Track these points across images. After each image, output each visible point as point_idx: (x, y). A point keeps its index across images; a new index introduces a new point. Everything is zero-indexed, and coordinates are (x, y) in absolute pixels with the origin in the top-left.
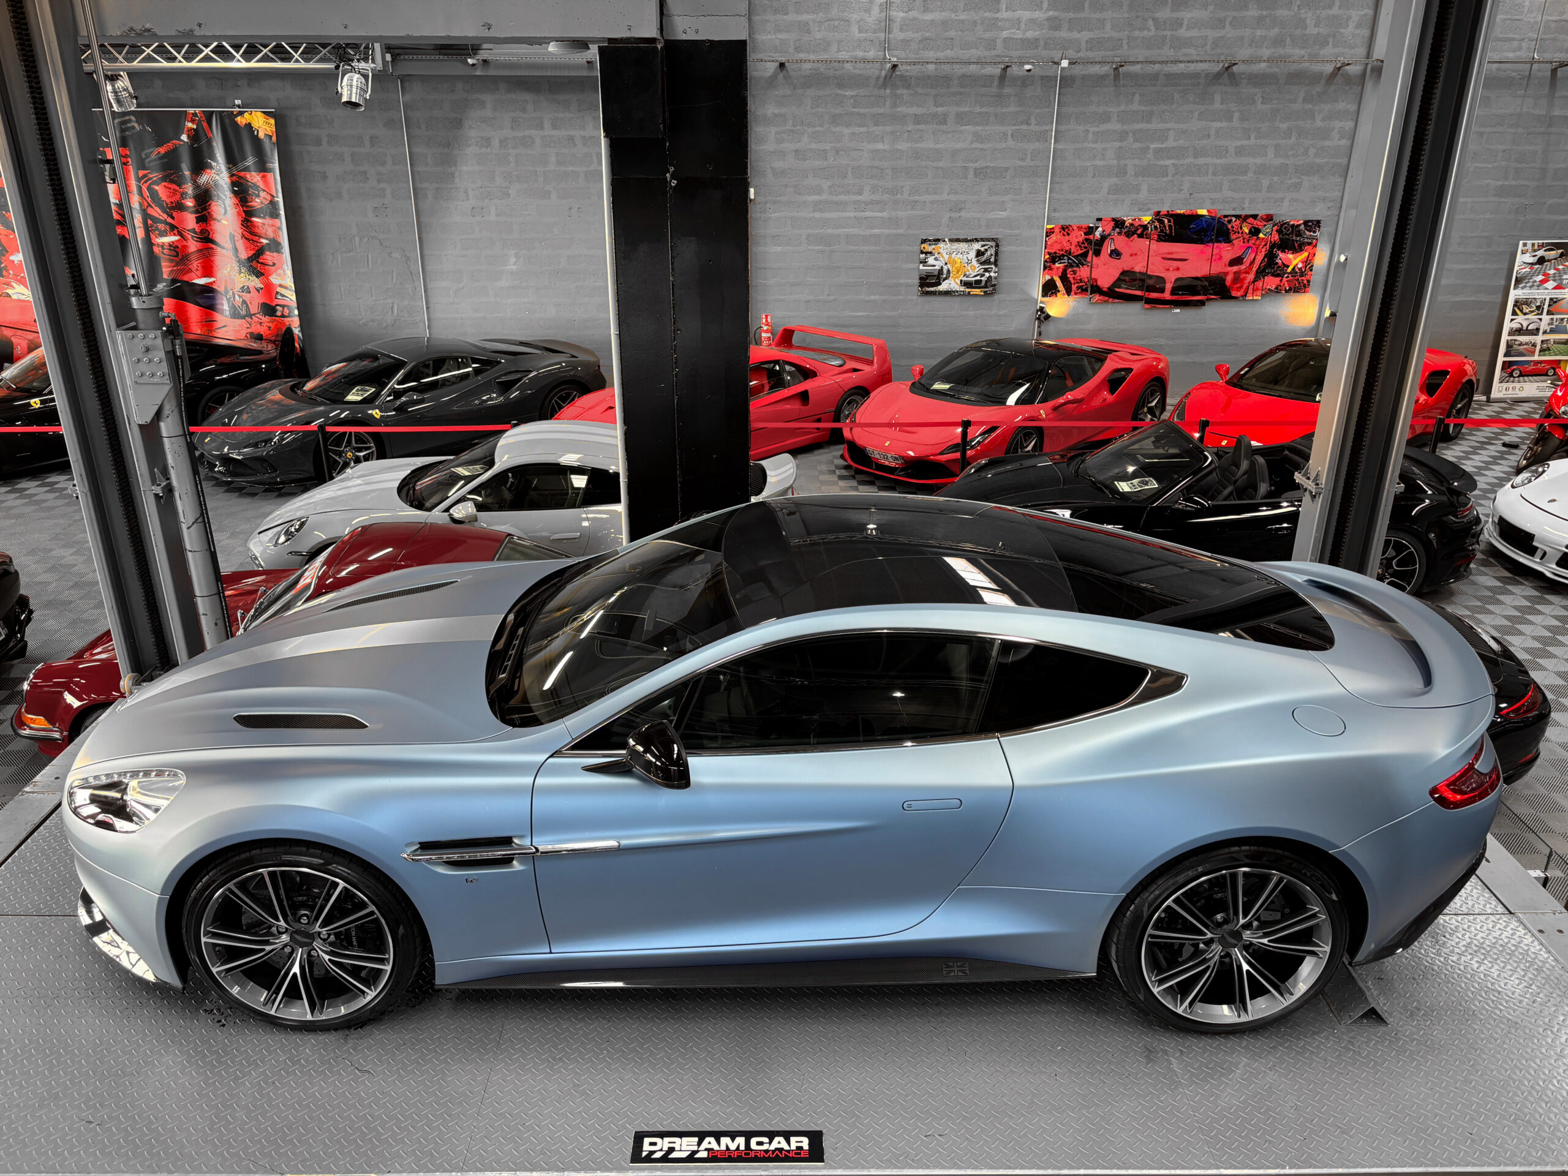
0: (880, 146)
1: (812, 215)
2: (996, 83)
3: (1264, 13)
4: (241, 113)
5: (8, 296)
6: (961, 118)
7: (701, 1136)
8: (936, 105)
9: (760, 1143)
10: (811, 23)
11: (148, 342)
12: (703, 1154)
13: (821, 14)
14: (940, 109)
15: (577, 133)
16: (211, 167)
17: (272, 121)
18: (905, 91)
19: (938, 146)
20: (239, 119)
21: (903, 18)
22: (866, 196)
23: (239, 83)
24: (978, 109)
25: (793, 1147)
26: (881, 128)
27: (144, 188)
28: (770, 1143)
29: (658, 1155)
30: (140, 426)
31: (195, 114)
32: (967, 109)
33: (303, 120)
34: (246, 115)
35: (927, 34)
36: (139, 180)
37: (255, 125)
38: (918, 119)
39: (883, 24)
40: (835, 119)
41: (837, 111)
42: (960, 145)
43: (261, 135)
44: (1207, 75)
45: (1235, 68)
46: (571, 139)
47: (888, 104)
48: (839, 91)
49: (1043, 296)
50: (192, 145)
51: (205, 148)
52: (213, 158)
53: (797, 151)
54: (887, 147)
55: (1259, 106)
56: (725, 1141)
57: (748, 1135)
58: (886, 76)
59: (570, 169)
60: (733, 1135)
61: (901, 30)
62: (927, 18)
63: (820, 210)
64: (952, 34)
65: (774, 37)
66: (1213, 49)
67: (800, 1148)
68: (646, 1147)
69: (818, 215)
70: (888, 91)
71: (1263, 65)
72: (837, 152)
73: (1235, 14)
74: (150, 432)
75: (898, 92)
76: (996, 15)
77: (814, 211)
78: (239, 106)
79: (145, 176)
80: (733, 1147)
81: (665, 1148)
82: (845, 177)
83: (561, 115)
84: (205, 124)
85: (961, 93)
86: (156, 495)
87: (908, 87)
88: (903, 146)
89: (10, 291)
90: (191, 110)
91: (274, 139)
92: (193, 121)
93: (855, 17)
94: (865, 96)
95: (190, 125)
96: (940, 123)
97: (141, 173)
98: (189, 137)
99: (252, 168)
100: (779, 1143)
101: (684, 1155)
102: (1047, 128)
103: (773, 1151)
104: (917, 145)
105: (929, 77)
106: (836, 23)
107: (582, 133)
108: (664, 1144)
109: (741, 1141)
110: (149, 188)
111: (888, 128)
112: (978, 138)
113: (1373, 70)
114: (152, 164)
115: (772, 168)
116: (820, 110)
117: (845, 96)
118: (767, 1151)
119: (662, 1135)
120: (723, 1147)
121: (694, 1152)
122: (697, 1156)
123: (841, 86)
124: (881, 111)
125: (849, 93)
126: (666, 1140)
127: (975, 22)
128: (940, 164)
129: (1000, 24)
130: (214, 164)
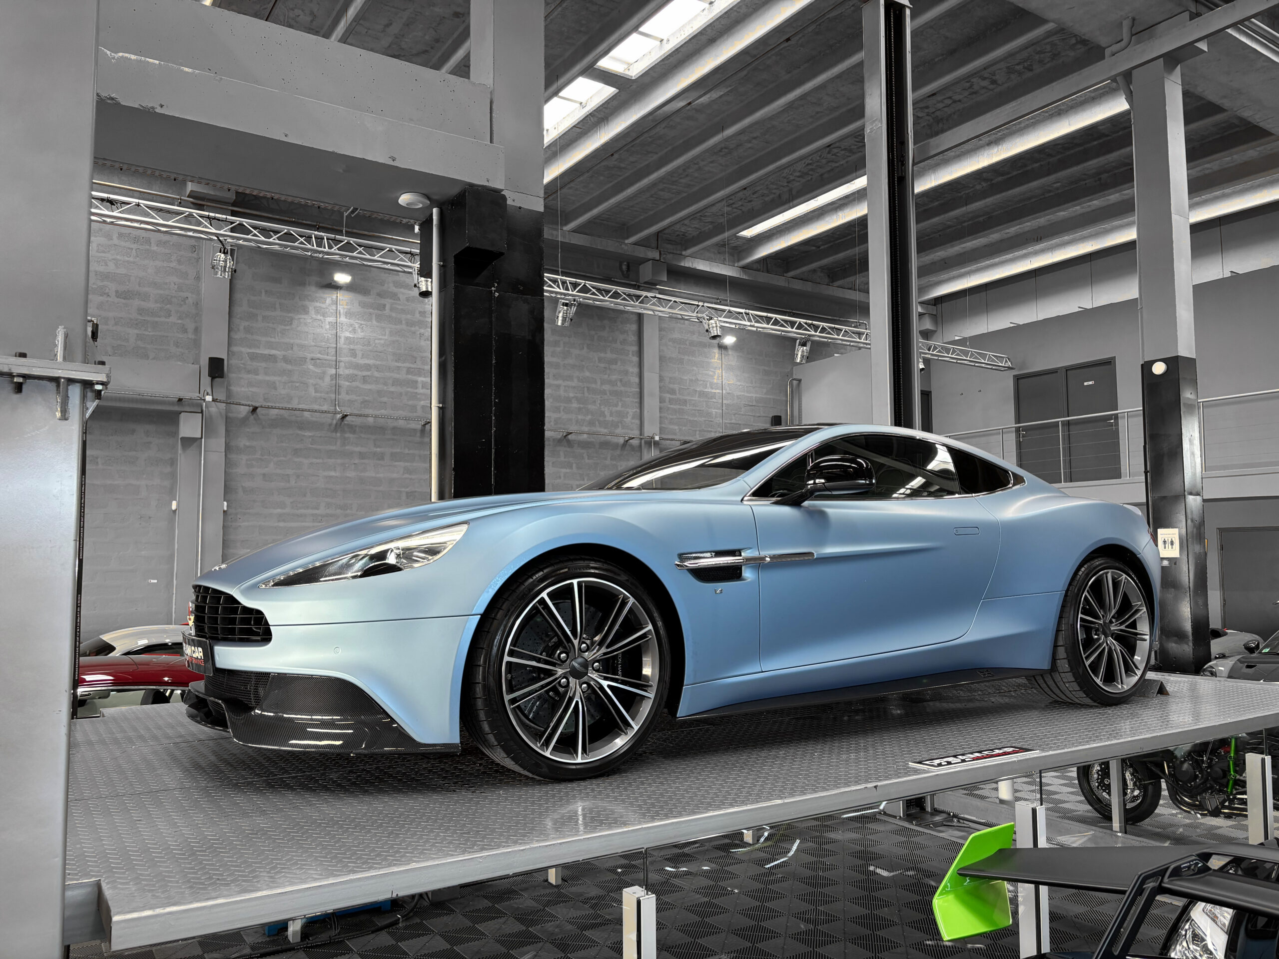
0: (332, 474)
1: (276, 524)
2: (418, 434)
3: (582, 406)
6: (394, 457)
8: (376, 446)
10: (277, 383)
13: (285, 377)
14: (378, 449)
18: (351, 436)
19: (378, 475)
21: (348, 386)
22: (322, 511)
24: (407, 451)
26: (333, 460)
32: (398, 450)
35: (367, 398)
38: (362, 456)
39: (334, 388)
40: (296, 452)
41: (298, 446)
42: (395, 475)
44: (554, 440)
45: (570, 437)
47: (339, 443)
48: (299, 432)
53: (264, 475)
54: (338, 474)
55: (587, 461)
58: (336, 424)
61: (347, 393)
62: (366, 387)
63: (284, 521)
64: (385, 399)
65: (247, 390)
66: (555, 424)
69: (281, 524)
70: (338, 434)
71: (585, 436)
72: (298, 476)
73: (566, 405)
75: (346, 435)
76: (416, 391)
77: (279, 521)
82: (305, 496)
85: (393, 440)
87: (354, 432)
88: (351, 474)
93: (311, 381)
94: (320, 437)
96: (379, 459)
104: (362, 474)
105: (369, 427)
106: (297, 385)
111: (339, 461)
112: (407, 470)
113: (646, 443)
115: (242, 486)
116: (284, 444)
117: (304, 436)
123: (301, 428)
124: (333, 448)
125: (307, 434)
127: (401, 394)
128: (381, 488)
129: (419, 396)
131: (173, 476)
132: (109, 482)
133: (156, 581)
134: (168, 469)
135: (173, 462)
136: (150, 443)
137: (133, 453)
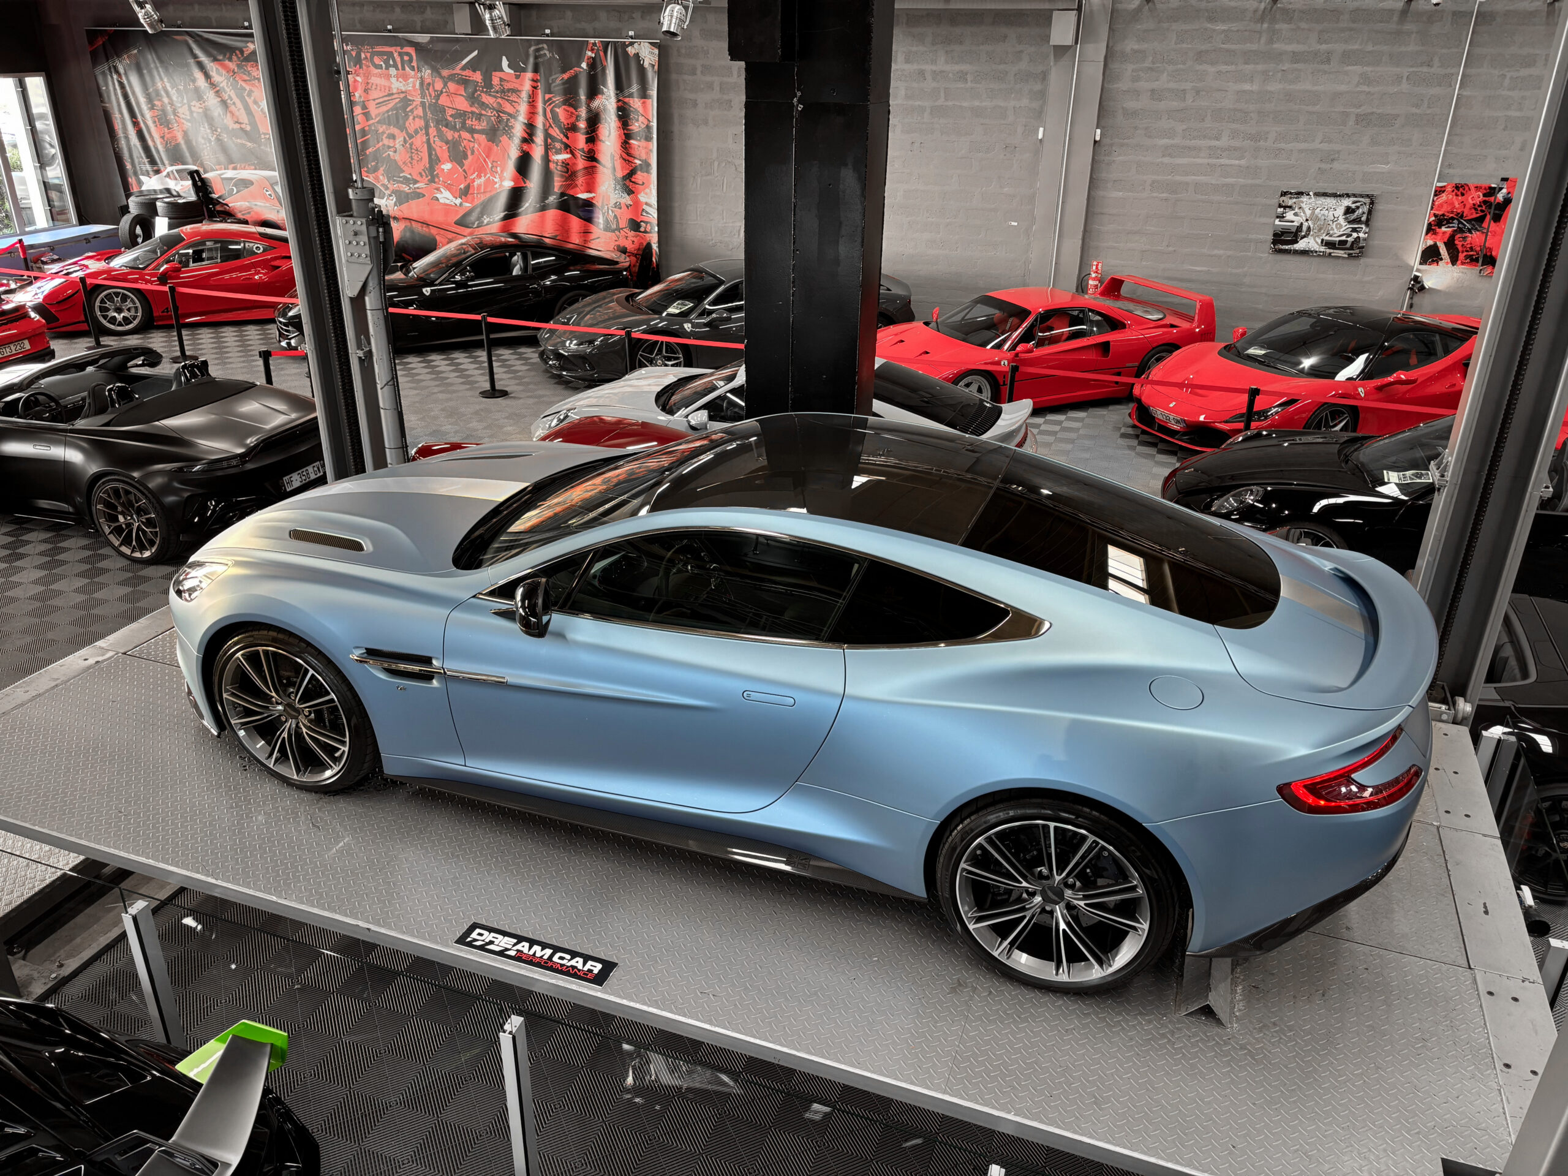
0: (1247, 87)
1: (1160, 160)
2: (1395, 18)
4: (632, 44)
5: (437, 199)
6: (1347, 58)
7: (520, 939)
8: (1320, 41)
9: (561, 958)
11: (357, 228)
12: (512, 953)
14: (1324, 47)
15: (928, 68)
16: (603, 93)
17: (656, 51)
18: (1285, 26)
19: (1316, 88)
20: (629, 49)
22: (1224, 142)
23: (634, 15)
24: (1370, 48)
25: (586, 969)
26: (1250, 67)
27: (548, 110)
28: (569, 960)
29: (478, 943)
30: (351, 298)
31: (594, 44)
32: (1356, 47)
33: (683, 51)
34: (636, 45)
36: (545, 102)
37: (642, 55)
38: (1296, 57)
40: (1200, 56)
41: (1203, 48)
42: (1343, 88)
43: (646, 65)
46: (922, 73)
47: (1263, 40)
48: (1209, 25)
49: (1421, 264)
50: (590, 72)
51: (600, 76)
52: (605, 85)
53: (1153, 91)
54: (1255, 87)
56: (537, 948)
57: (556, 949)
58: (1265, 9)
59: (917, 103)
60: (544, 946)
63: (1170, 155)
67: (590, 971)
68: (474, 935)
69: (1166, 160)
70: (1265, 25)
72: (1198, 92)
74: (358, 302)
75: (1277, 26)
77: (1163, 156)
78: (631, 37)
79: (550, 99)
80: (538, 954)
81: (487, 941)
82: (1203, 120)
83: (914, 49)
84: (602, 53)
85: (1351, 29)
86: (360, 358)
87: (1290, 20)
88: (1274, 87)
89: (438, 196)
90: (592, 40)
91: (656, 67)
92: (592, 50)
94: (1238, 31)
95: (589, 54)
96: (1322, 63)
97: (547, 96)
98: (588, 65)
99: (635, 95)
100: (578, 963)
101: (497, 949)
102: (1453, 71)
103: (568, 967)
104: (1291, 87)
105: (1316, 10)
107: (934, 68)
108: (488, 936)
109: (548, 952)
110: (552, 111)
111: (1260, 67)
112: (1366, 79)
114: (557, 88)
115: (1123, 108)
116: (1184, 46)
117: (1214, 30)
118: (562, 965)
119: (491, 930)
120: (531, 953)
121: (507, 949)
122: (507, 953)
123: (1211, 19)
124: (1254, 47)
125: (1221, 27)
126: (493, 934)
128: (1317, 108)
130: (605, 90)
131: (1042, 95)
132: (977, 103)
133: (1016, 224)
134: (1038, 87)
135: (1044, 77)
136: (1021, 52)
137: (1002, 67)
